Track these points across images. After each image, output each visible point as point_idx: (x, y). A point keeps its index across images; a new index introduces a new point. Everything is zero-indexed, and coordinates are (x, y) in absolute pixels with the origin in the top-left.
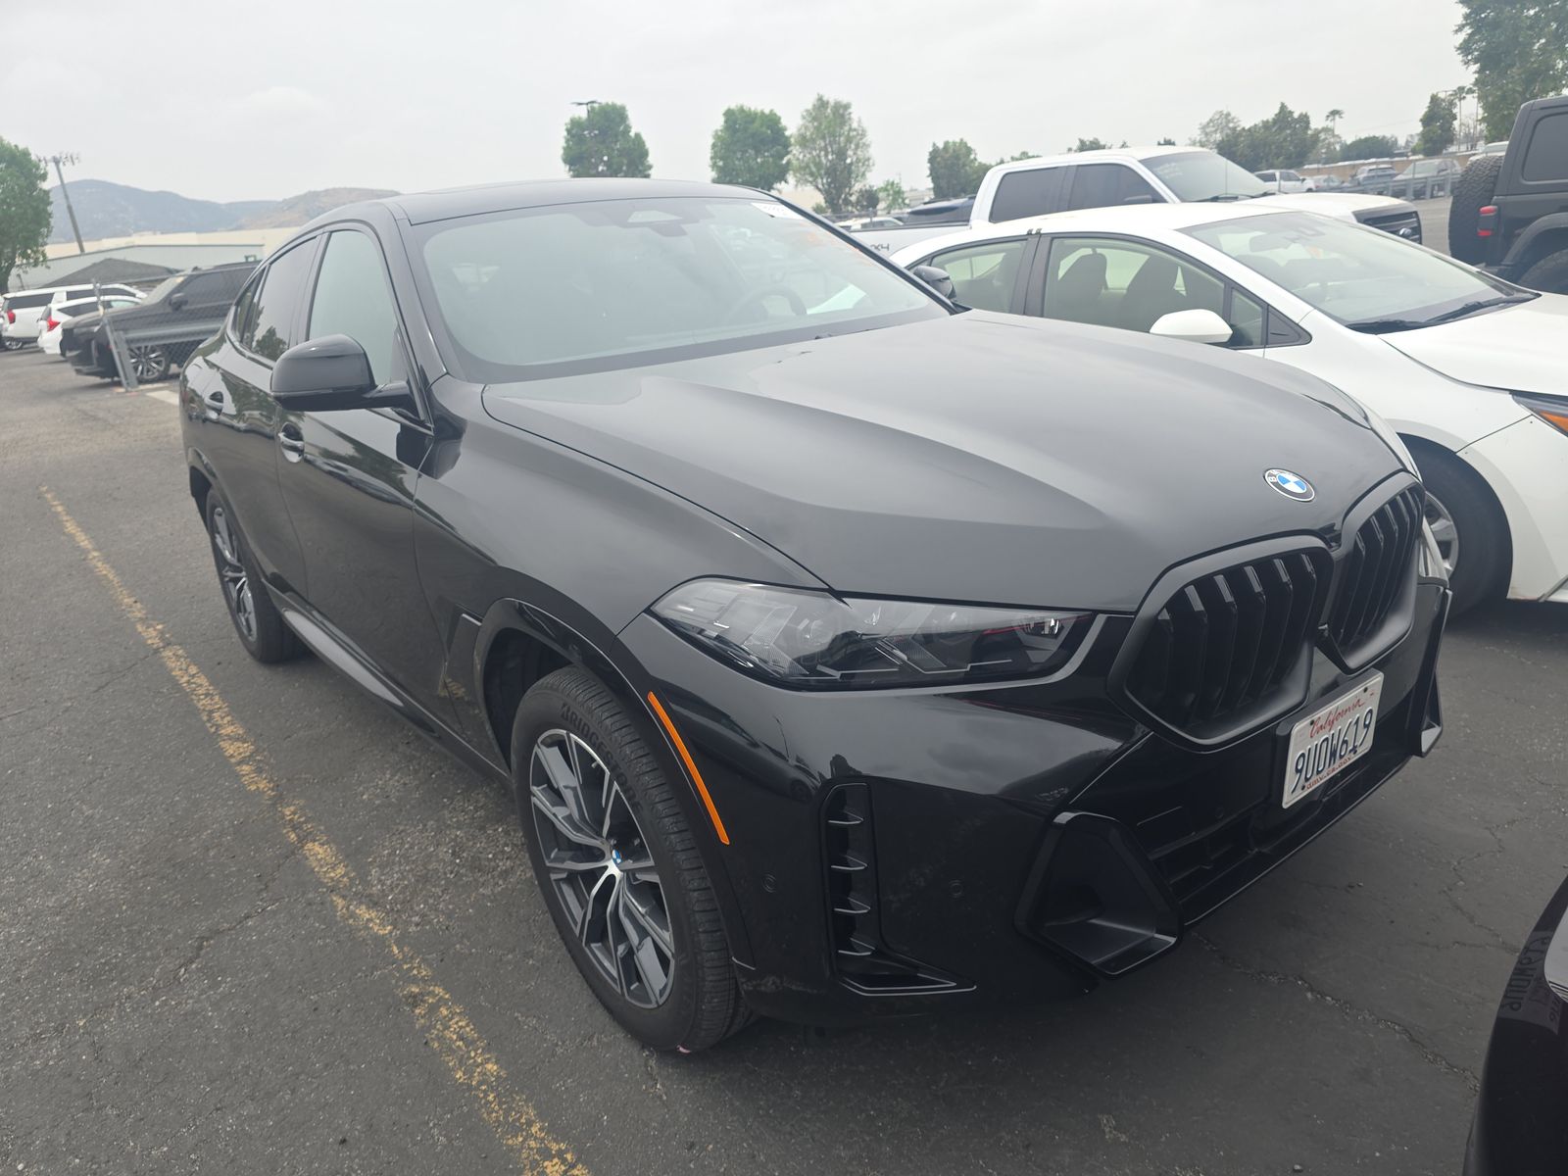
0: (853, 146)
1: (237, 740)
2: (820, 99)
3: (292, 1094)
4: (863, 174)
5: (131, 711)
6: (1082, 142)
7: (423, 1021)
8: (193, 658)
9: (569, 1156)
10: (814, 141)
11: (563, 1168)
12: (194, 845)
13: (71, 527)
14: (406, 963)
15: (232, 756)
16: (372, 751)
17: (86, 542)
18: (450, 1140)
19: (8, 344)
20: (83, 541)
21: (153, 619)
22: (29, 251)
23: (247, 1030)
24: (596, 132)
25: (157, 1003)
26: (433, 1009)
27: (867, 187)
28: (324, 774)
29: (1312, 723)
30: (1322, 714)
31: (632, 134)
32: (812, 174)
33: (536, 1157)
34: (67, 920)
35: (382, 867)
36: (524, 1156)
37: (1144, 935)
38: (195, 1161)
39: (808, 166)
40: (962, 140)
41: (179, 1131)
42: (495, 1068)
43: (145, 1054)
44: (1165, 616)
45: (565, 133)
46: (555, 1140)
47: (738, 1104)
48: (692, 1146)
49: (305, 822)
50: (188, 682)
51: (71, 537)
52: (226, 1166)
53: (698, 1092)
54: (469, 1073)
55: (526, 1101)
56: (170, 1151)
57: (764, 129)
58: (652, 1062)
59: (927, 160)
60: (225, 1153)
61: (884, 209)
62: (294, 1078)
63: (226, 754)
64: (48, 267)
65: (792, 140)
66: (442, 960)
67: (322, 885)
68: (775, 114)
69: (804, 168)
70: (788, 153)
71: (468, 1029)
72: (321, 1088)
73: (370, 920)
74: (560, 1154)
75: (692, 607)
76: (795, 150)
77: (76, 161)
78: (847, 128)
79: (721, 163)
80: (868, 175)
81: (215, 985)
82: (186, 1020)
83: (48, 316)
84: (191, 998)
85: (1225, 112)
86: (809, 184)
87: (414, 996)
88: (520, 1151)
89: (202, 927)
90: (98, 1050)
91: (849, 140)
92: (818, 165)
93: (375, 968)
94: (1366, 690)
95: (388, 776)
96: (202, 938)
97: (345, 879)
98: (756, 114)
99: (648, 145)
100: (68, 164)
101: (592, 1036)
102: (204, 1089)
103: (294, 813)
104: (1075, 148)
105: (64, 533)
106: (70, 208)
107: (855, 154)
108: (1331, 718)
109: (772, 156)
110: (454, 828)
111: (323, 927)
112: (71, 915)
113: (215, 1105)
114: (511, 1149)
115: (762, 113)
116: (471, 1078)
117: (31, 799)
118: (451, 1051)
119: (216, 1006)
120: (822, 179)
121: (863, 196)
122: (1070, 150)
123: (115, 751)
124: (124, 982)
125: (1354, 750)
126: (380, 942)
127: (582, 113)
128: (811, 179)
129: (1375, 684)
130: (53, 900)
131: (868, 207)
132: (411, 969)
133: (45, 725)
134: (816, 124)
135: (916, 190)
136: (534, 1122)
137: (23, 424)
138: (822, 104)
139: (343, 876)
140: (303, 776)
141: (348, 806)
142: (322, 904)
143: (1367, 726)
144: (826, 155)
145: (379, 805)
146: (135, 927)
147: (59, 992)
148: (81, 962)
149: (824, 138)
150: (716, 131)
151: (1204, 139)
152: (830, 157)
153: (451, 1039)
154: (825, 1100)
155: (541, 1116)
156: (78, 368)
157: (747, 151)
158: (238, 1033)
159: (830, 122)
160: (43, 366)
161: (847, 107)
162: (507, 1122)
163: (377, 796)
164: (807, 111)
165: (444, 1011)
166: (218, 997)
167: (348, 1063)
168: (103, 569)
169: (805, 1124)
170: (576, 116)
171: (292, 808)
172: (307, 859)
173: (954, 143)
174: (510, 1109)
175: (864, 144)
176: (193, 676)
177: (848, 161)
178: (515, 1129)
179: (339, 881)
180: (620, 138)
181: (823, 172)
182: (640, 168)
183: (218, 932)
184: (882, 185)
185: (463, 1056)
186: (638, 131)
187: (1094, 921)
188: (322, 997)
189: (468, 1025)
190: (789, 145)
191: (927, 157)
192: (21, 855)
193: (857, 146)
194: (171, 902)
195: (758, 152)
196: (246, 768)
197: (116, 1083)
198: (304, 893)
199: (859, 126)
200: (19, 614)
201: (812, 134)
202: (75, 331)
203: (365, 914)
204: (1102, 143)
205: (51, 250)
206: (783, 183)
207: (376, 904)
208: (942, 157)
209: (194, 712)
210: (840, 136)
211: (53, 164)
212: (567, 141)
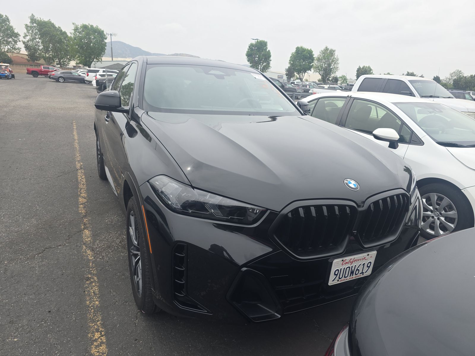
0: (334, 63)
1: (84, 198)
2: (326, 48)
3: (45, 295)
4: (335, 72)
5: (62, 184)
6: (408, 73)
7: (87, 285)
8: (85, 174)
9: (103, 333)
10: (322, 60)
11: (100, 336)
12: (58, 223)
13: (75, 133)
14: (92, 268)
15: (80, 202)
16: (115, 209)
17: (76, 138)
18: (76, 319)
19: (86, 82)
20: (76, 137)
21: (81, 161)
22: (98, 58)
23: (43, 275)
24: (256, 48)
25: (26, 262)
26: (92, 282)
27: (336, 76)
28: (100, 212)
29: (343, 260)
30: (348, 258)
31: (267, 50)
32: (319, 70)
33: (95, 331)
34: (18, 235)
35: (100, 241)
36: (92, 329)
37: (271, 312)
38: (12, 306)
39: (318, 67)
40: (369, 66)
41: (13, 297)
42: (98, 303)
43: (16, 275)
44: (290, 215)
45: (248, 47)
46: (102, 328)
47: (155, 332)
48: (136, 340)
49: (88, 224)
50: (80, 180)
51: (74, 135)
52: (18, 310)
53: (146, 325)
54: (90, 303)
55: (100, 315)
56: (8, 302)
57: (307, 54)
58: (139, 314)
59: (356, 71)
60: (20, 306)
61: (340, 83)
62: (47, 291)
63: (79, 201)
64: (102, 63)
65: (315, 59)
66: (101, 270)
67: (83, 242)
68: (312, 50)
69: (317, 67)
70: (313, 62)
71: (97, 291)
72: (52, 296)
73: (89, 254)
74: (101, 332)
75: (158, 183)
76: (315, 62)
77: (116, 35)
78: (333, 57)
79: (292, 62)
80: (337, 72)
81: (43, 261)
82: (30, 269)
83: (96, 76)
84: (35, 263)
85: (459, 70)
86: (318, 72)
87: (88, 278)
88: (91, 328)
89: (47, 245)
90: (6, 270)
91: (333, 61)
92: (322, 67)
93: (83, 268)
94: (368, 255)
95: (115, 217)
96: (46, 248)
97: (89, 242)
98: (306, 49)
99: (271, 54)
100: (114, 36)
101: (127, 302)
102: (25, 288)
103: (86, 221)
104: (405, 74)
105: (72, 134)
106: (112, 48)
107: (334, 65)
108: (351, 261)
109: (308, 62)
110: (124, 235)
111: (77, 253)
112: (19, 234)
113: (25, 293)
114: (90, 326)
115: (308, 49)
116: (90, 304)
117: (27, 202)
118: (90, 295)
119: (39, 267)
120: (322, 72)
121: (334, 78)
122: (403, 74)
123: (53, 194)
124: (22, 255)
125: (362, 273)
126: (89, 261)
127: (254, 42)
128: (318, 71)
129: (373, 254)
130: (17, 229)
131: (334, 82)
132: (92, 270)
133: (40, 183)
134: (323, 55)
135: (351, 79)
136: (99, 321)
137: (79, 103)
138: (327, 49)
139: (89, 241)
140: (94, 211)
141: (101, 222)
142: (80, 247)
143: (369, 267)
144: (325, 65)
145: (109, 224)
146: (32, 241)
147: (5, 253)
148: (15, 246)
149: (325, 59)
150: (293, 53)
151: (450, 78)
152: (326, 65)
153: (91, 292)
154: (179, 338)
155: (102, 320)
156: (98, 91)
157: (301, 60)
158: (41, 276)
159: (328, 55)
160: (92, 89)
161: (334, 51)
162: (93, 319)
163: (110, 221)
164: (322, 50)
165: (94, 284)
166: (41, 265)
167: (62, 291)
168: (77, 145)
169: (170, 343)
170: (252, 43)
171: (87, 219)
172: (83, 234)
173: (367, 67)
174: (96, 315)
175: (337, 63)
176: (82, 179)
177: (331, 67)
178: (93, 321)
179: (87, 242)
180: (264, 51)
181: (322, 69)
182: (268, 60)
183: (51, 248)
184: (341, 76)
185: (92, 297)
186: (269, 49)
187: (259, 304)
188: (66, 272)
189: (97, 290)
190: (314, 60)
191: (356, 70)
192: (16, 215)
193: (335, 63)
194: (44, 237)
195: (304, 61)
196: (82, 206)
197: (5, 280)
198: (77, 243)
199: (337, 57)
200: (50, 153)
201: (322, 57)
202: (99, 81)
203: (89, 252)
204: (415, 74)
205: (104, 59)
206: (310, 71)
207: (93, 250)
208: (361, 70)
209: (77, 188)
210: (330, 59)
211: (110, 36)
212: (248, 49)
